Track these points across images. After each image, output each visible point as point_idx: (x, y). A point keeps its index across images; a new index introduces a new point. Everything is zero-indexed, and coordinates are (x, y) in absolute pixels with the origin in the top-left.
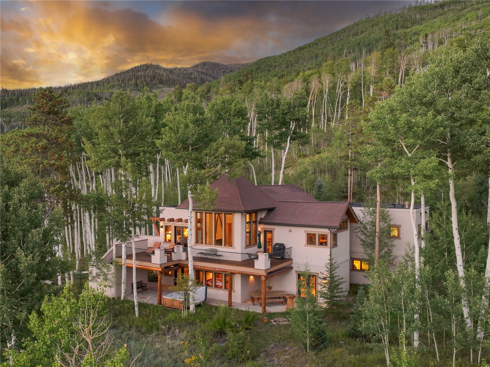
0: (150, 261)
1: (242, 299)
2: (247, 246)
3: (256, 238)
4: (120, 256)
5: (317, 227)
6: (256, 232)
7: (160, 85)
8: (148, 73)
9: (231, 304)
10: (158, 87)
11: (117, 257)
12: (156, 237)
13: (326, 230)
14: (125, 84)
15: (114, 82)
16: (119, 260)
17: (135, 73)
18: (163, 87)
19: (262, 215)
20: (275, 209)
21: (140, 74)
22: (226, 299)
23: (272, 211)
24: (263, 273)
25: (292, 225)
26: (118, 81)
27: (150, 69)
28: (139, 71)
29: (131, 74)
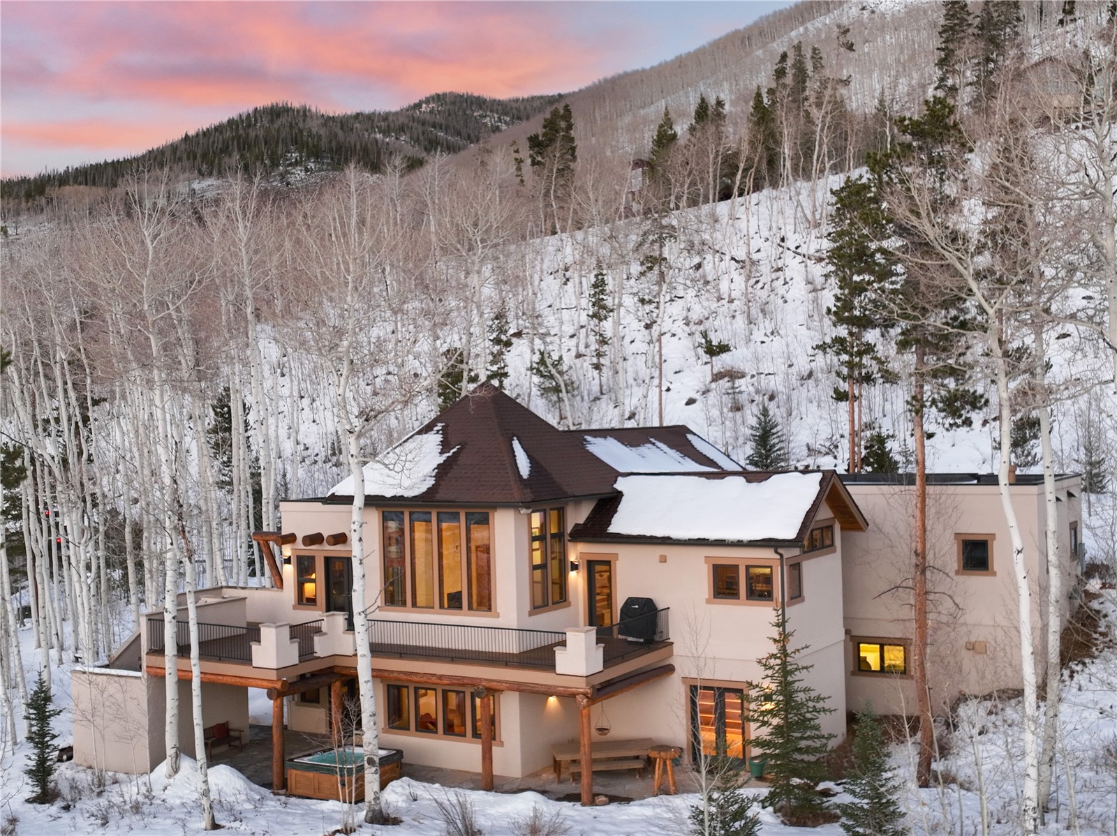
0: (247, 660)
1: (525, 764)
2: (535, 608)
3: (562, 584)
4: (158, 650)
5: (739, 544)
6: (564, 567)
7: (311, 165)
8: (278, 131)
9: (489, 783)
10: (307, 170)
11: (151, 652)
12: (275, 594)
13: (768, 554)
14: (211, 164)
15: (180, 159)
16: (155, 660)
17: (241, 131)
18: (320, 170)
19: (578, 515)
20: (618, 496)
21: (252, 134)
22: (476, 766)
23: (609, 503)
24: (582, 686)
25: (666, 541)
26: (192, 155)
27: (283, 120)
28: (249, 125)
29: (228, 134)
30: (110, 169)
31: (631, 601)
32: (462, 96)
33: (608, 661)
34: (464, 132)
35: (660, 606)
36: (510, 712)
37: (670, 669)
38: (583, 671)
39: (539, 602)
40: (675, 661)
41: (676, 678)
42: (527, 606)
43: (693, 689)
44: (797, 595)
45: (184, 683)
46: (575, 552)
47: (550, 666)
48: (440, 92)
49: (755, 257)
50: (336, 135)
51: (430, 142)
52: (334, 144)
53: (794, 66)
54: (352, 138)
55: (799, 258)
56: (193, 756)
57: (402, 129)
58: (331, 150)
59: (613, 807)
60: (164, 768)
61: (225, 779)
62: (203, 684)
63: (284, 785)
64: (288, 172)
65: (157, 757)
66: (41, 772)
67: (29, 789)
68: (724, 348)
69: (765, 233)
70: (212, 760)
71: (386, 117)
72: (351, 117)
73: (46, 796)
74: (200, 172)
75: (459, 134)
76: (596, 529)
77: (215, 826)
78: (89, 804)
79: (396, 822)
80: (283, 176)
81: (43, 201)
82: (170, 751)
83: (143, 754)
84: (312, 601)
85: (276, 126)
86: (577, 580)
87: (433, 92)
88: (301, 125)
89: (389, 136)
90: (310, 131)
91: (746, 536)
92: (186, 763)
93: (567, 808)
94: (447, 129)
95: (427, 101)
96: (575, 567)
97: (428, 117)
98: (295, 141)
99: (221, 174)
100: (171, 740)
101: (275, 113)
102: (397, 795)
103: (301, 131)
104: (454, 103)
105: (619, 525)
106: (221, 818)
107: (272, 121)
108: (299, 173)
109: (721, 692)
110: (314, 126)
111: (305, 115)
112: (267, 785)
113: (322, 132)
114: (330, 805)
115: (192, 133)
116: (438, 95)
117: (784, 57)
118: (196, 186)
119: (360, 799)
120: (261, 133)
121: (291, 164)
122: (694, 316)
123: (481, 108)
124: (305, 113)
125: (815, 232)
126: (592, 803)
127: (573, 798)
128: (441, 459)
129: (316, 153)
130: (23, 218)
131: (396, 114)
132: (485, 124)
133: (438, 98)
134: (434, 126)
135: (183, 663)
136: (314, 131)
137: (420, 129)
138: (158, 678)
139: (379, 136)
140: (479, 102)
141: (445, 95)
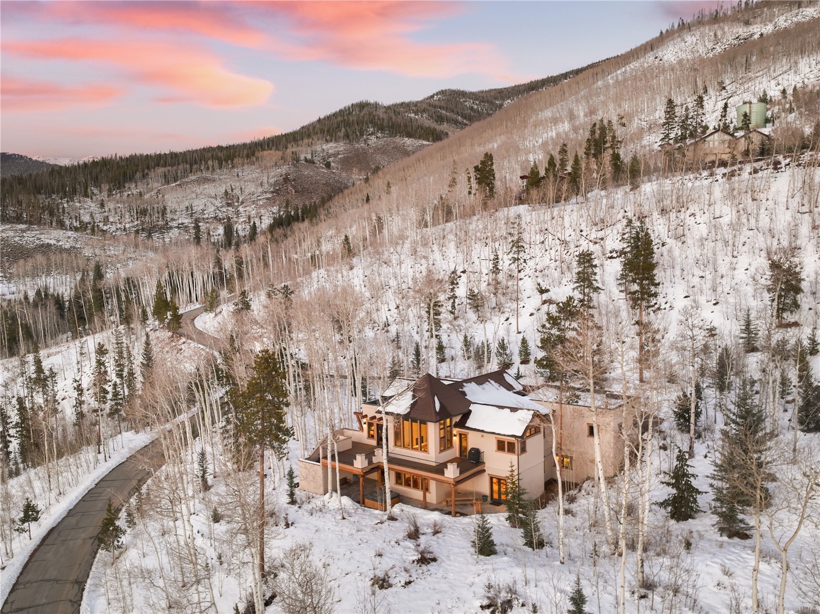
0: (352, 465)
1: (437, 499)
2: (440, 451)
3: (451, 441)
4: (325, 457)
5: (505, 435)
6: (451, 435)
7: (379, 135)
8: (363, 117)
9: (425, 506)
10: (377, 138)
11: (323, 458)
12: (360, 433)
13: (514, 439)
14: (331, 136)
15: (317, 133)
16: (324, 461)
17: (346, 117)
18: (384, 137)
19: (457, 419)
20: (470, 411)
21: (351, 119)
22: (421, 498)
23: (467, 415)
24: (452, 482)
25: (483, 431)
26: (322, 131)
27: (365, 111)
28: (349, 113)
29: (339, 119)
30: (284, 139)
31: (472, 449)
32: (454, 91)
33: (461, 473)
34: (455, 110)
35: (482, 451)
36: (433, 485)
37: (484, 471)
38: (452, 477)
39: (442, 448)
40: (486, 468)
41: (486, 474)
42: (438, 451)
43: (491, 478)
44: (523, 450)
45: (334, 469)
46: (455, 431)
47: (442, 473)
48: (444, 89)
49: (568, 239)
50: (391, 118)
51: (438, 117)
52: (390, 124)
53: (599, 129)
54: (399, 120)
55: (587, 241)
56: (336, 491)
57: (424, 111)
58: (389, 127)
59: (461, 518)
60: (328, 495)
61: (346, 501)
62: (340, 470)
63: (364, 503)
64: (368, 139)
65: (326, 492)
66: (292, 495)
67: (289, 500)
68: (547, 291)
69: (574, 227)
70: (342, 495)
71: (416, 104)
72: (399, 105)
73: (293, 502)
74: (326, 140)
75: (453, 111)
76: (462, 424)
77: (344, 518)
78: (306, 507)
79: (396, 520)
80: (365, 141)
81: (255, 159)
82: (330, 491)
83: (321, 490)
84: (372, 436)
85: (362, 114)
86: (456, 439)
87: (440, 90)
88: (374, 113)
89: (418, 115)
90: (379, 116)
91: (507, 434)
92: (334, 494)
93: (447, 517)
94: (447, 109)
95: (437, 94)
96: (455, 436)
97: (437, 103)
98: (371, 122)
99: (336, 141)
100: (330, 488)
101: (362, 106)
102: (397, 509)
103: (374, 117)
104: (450, 95)
105: (469, 424)
106: (346, 515)
107: (360, 111)
108: (373, 139)
109: (499, 480)
110: (381, 113)
111: (376, 107)
112: (358, 502)
113: (385, 117)
114: (377, 512)
115: (322, 117)
116: (442, 91)
117: (595, 125)
118: (324, 147)
119: (385, 510)
120: (355, 118)
121: (369, 135)
122: (539, 268)
123: (464, 97)
124: (376, 106)
125: (595, 228)
126: (455, 516)
127: (449, 513)
128: (412, 402)
129: (381, 129)
130: (246, 167)
131: (421, 102)
132: (466, 106)
133: (442, 92)
134: (440, 108)
135: (333, 463)
136: (381, 116)
137: (433, 110)
138: (325, 467)
139: (413, 115)
140: (463, 94)
141: (446, 90)
